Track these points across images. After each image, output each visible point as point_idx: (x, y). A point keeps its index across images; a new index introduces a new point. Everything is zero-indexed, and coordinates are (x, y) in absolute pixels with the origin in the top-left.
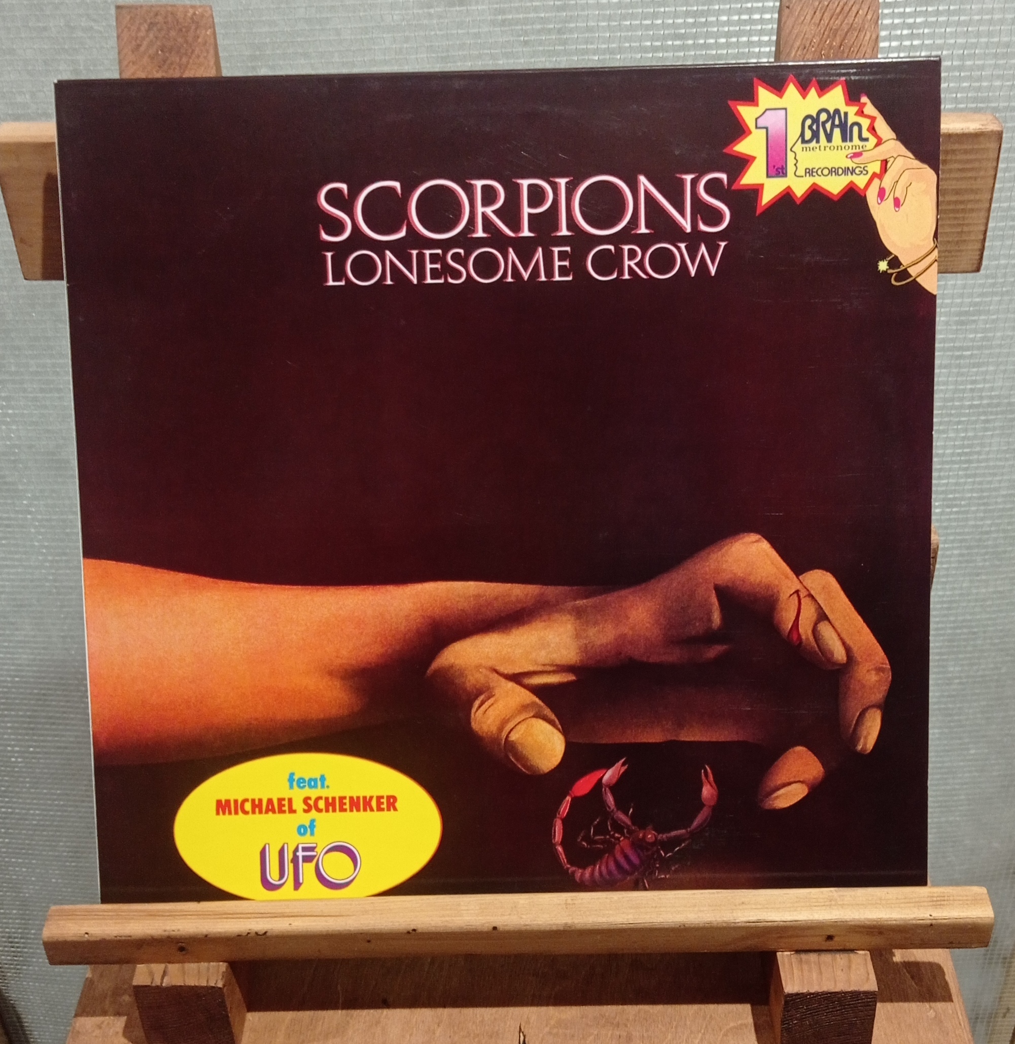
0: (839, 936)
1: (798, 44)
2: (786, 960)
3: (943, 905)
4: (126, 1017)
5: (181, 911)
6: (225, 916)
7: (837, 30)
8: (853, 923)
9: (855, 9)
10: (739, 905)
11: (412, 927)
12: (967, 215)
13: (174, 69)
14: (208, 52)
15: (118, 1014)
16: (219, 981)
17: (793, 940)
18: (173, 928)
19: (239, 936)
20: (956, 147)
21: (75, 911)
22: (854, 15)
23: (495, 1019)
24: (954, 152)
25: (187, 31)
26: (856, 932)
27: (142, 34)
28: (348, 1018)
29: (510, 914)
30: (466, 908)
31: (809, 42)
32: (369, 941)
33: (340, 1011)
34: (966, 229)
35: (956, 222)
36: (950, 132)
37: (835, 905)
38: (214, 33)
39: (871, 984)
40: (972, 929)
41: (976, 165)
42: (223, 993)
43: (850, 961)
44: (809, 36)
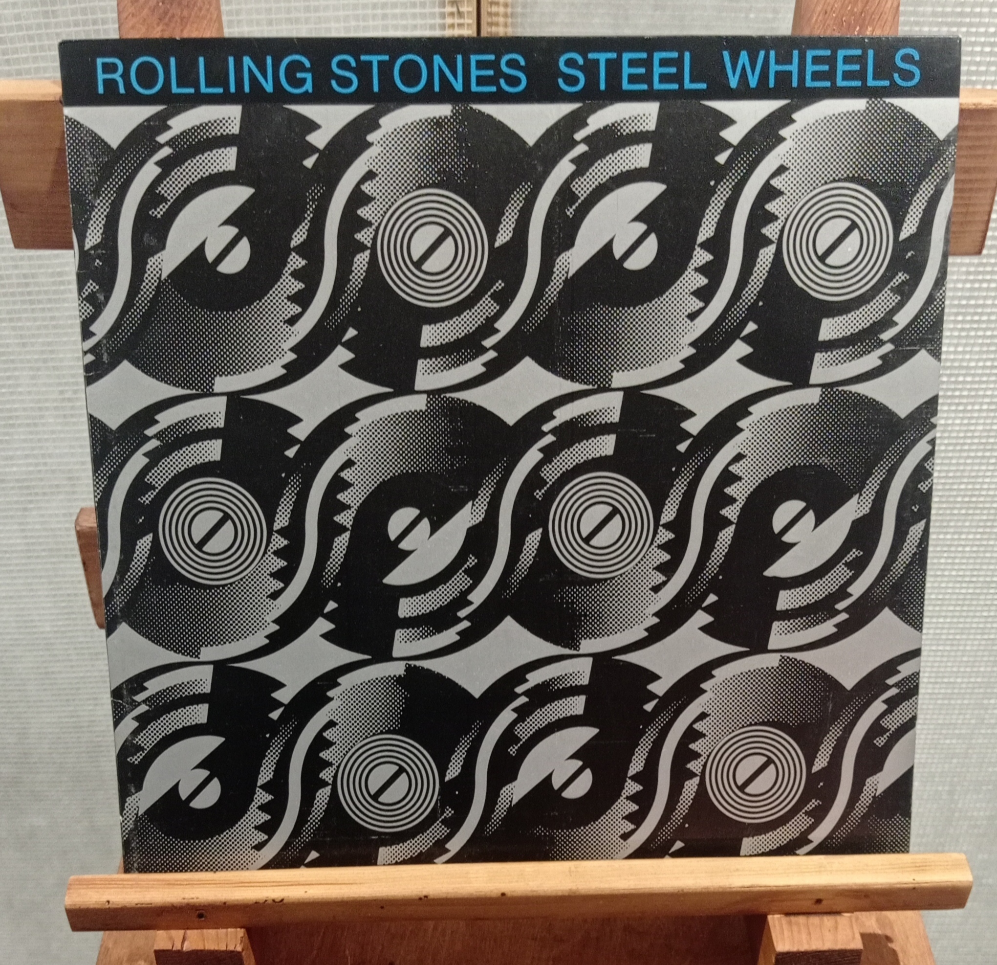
0: (827, 899)
3: (925, 870)
5: (199, 880)
6: (242, 884)
8: (841, 887)
10: (734, 871)
11: (425, 893)
12: (973, 195)
16: (238, 945)
17: (783, 903)
18: (193, 896)
19: (256, 903)
21: (94, 880)
26: (844, 895)
29: (517, 881)
30: (474, 875)
32: (382, 907)
34: (971, 209)
37: (823, 871)
39: (856, 943)
40: (951, 891)
42: (241, 955)
43: (836, 922)
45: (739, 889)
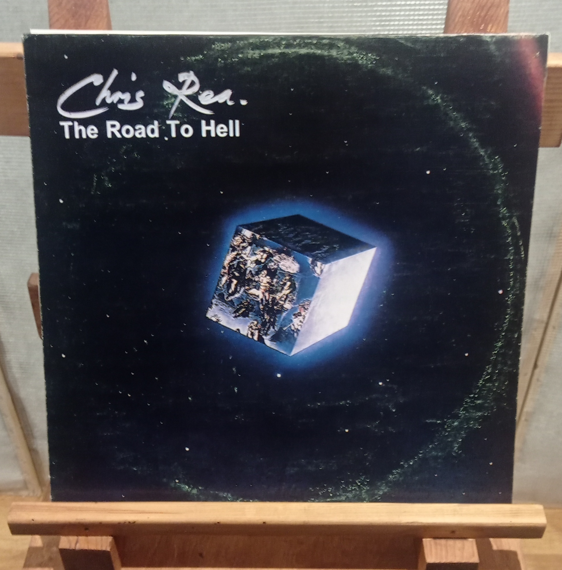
0: (458, 531)
2: (428, 543)
3: (520, 515)
5: (86, 508)
6: (111, 512)
8: (467, 525)
10: (403, 512)
11: (218, 521)
14: (103, 8)
16: (108, 547)
17: (432, 532)
18: (82, 518)
19: (119, 523)
21: (26, 506)
26: (469, 530)
29: (273, 515)
30: (247, 510)
32: (193, 528)
36: (550, 66)
37: (457, 514)
39: (475, 559)
40: (533, 529)
42: (110, 553)
43: (464, 545)
44: (467, 9)
45: (405, 524)
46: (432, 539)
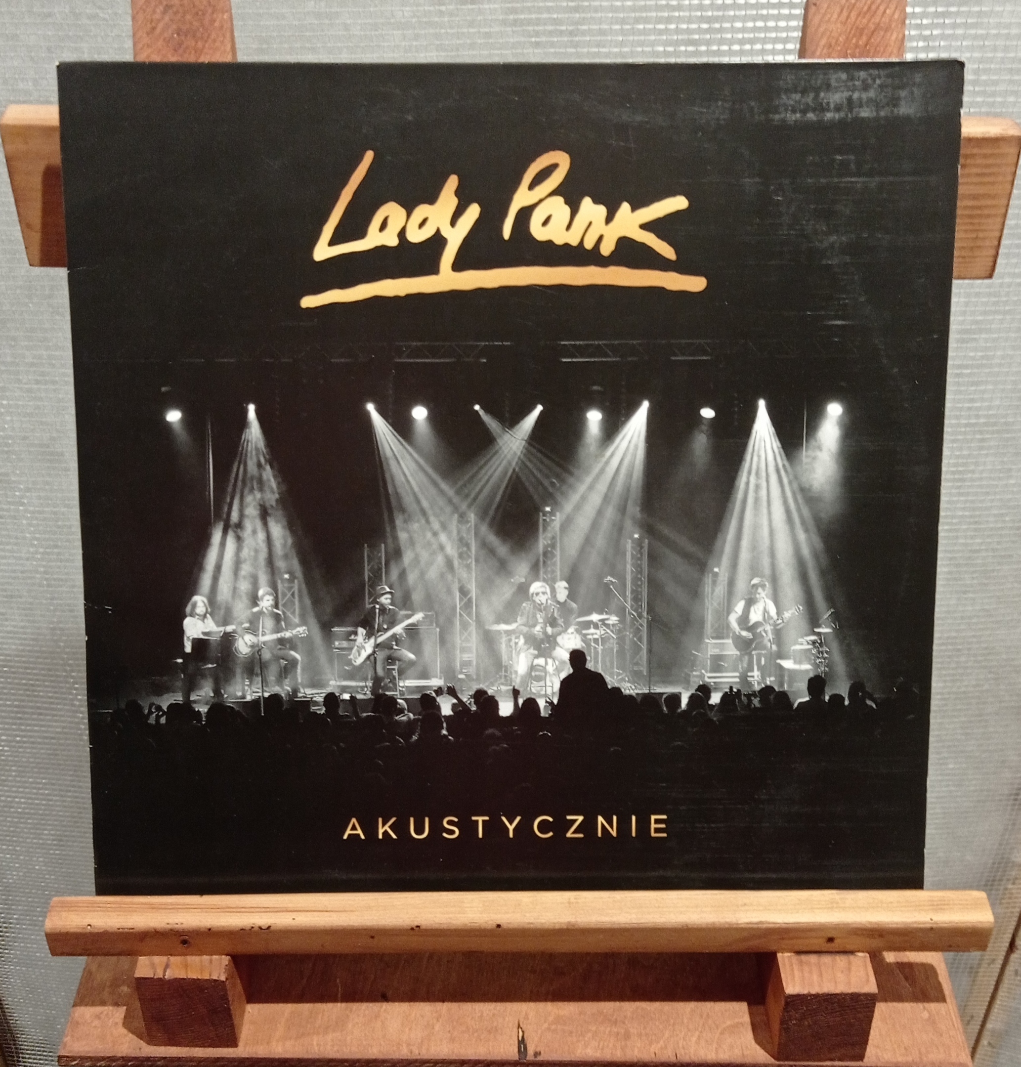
0: (839, 938)
1: (823, 42)
2: (787, 961)
3: (944, 909)
4: (125, 1008)
5: (184, 905)
6: (228, 910)
7: (863, 29)
8: (854, 926)
9: (882, 8)
10: (742, 906)
11: (416, 924)
12: (983, 221)
13: (190, 53)
14: (224, 36)
15: (116, 1004)
16: (222, 974)
17: (794, 941)
18: (176, 921)
19: (242, 930)
20: (975, 151)
21: (77, 902)
22: (880, 15)
23: (494, 1015)
24: (973, 156)
25: (203, 14)
26: (857, 934)
27: (157, 16)
28: (347, 1012)
29: (514, 912)
30: (468, 905)
31: (833, 42)
32: (372, 937)
33: (339, 1004)
34: (981, 235)
35: (971, 227)
36: (971, 136)
37: (837, 908)
38: (231, 18)
40: (971, 933)
41: (995, 170)
42: (225, 986)
43: (850, 963)
44: (835, 34)
45: (746, 926)
46: (793, 954)
